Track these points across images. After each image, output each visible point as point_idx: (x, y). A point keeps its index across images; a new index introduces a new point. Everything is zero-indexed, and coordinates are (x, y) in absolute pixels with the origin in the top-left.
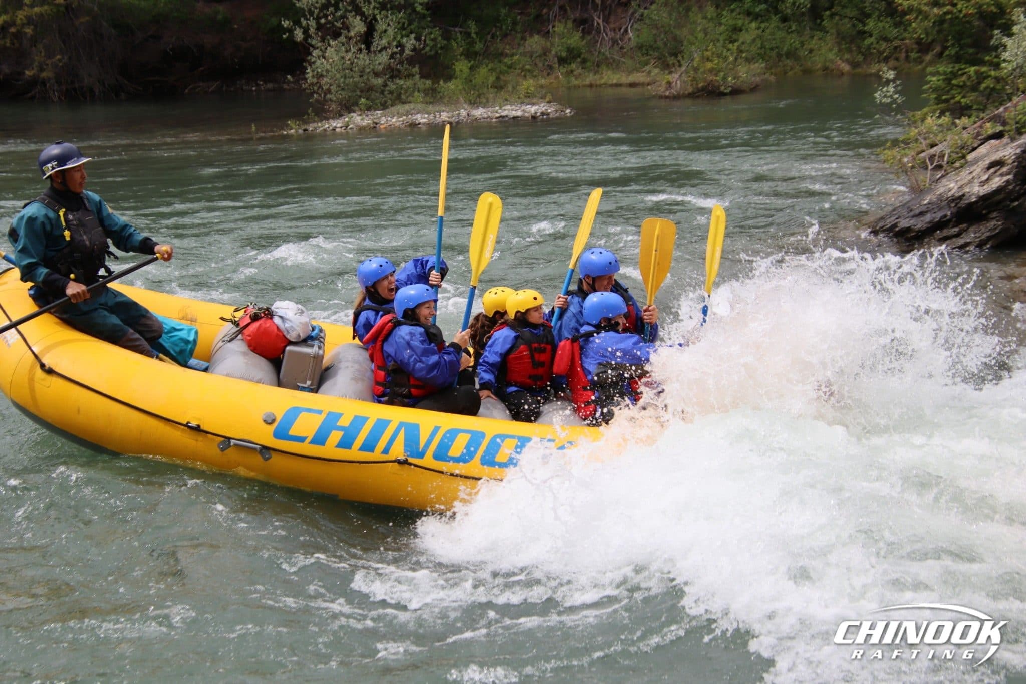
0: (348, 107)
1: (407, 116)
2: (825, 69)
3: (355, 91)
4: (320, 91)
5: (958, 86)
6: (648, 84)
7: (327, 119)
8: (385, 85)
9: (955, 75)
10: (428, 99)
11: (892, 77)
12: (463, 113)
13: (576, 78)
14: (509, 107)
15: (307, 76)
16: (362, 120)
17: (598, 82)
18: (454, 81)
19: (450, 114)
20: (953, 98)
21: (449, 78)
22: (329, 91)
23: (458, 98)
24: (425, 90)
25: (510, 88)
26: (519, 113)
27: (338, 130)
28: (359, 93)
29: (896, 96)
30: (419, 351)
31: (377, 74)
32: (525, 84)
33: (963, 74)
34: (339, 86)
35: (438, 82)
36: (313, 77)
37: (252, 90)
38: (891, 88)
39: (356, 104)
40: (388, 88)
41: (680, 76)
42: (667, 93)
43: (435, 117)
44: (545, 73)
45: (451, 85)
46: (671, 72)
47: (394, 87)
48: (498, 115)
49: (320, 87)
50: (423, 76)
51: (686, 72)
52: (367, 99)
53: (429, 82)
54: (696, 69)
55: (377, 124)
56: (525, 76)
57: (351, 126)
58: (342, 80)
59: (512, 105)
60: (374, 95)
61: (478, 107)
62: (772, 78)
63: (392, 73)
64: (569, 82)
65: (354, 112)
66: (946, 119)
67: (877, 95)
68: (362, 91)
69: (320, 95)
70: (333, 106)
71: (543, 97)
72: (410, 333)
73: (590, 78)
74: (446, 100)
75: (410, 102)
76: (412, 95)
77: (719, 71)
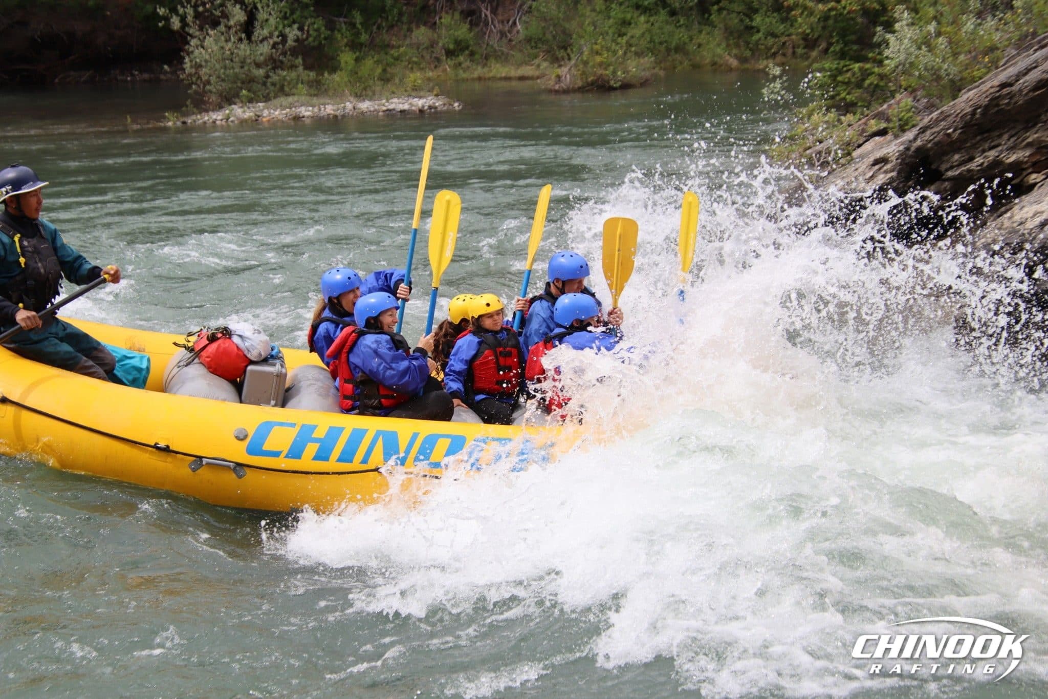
0: (228, 99)
1: (291, 108)
2: (714, 64)
3: (235, 82)
4: (199, 82)
5: (843, 83)
6: (538, 78)
7: (207, 111)
8: (267, 77)
9: (840, 72)
10: (312, 91)
11: (778, 73)
12: (349, 106)
13: (464, 71)
14: (395, 100)
15: (185, 66)
16: (244, 112)
17: (487, 76)
18: (339, 73)
19: (335, 107)
20: (839, 94)
21: (334, 69)
22: (208, 82)
23: (343, 91)
24: (309, 82)
25: (397, 81)
26: (406, 107)
27: (218, 123)
28: (239, 85)
29: (783, 92)
30: (388, 359)
31: (258, 66)
32: (412, 76)
33: (848, 71)
34: (219, 77)
35: (323, 75)
36: (191, 67)
37: (126, 81)
38: (778, 85)
39: (237, 95)
40: (269, 80)
41: (570, 70)
42: (557, 87)
43: (320, 109)
44: (432, 66)
45: (336, 77)
46: (560, 66)
47: (277, 78)
48: (384, 108)
49: (199, 78)
50: (307, 67)
51: (576, 65)
52: (249, 91)
53: (312, 74)
54: (585, 63)
55: (259, 116)
56: (412, 68)
57: (232, 119)
58: (222, 71)
59: (398, 98)
60: (255, 87)
61: (364, 100)
62: (662, 73)
63: (275, 64)
64: (457, 75)
65: (235, 104)
66: (832, 115)
67: (765, 91)
68: (243, 83)
69: (199, 86)
70: (214, 98)
71: (431, 91)
72: (376, 341)
73: (479, 71)
74: (330, 93)
75: (293, 95)
76: (295, 87)
77: (609, 65)
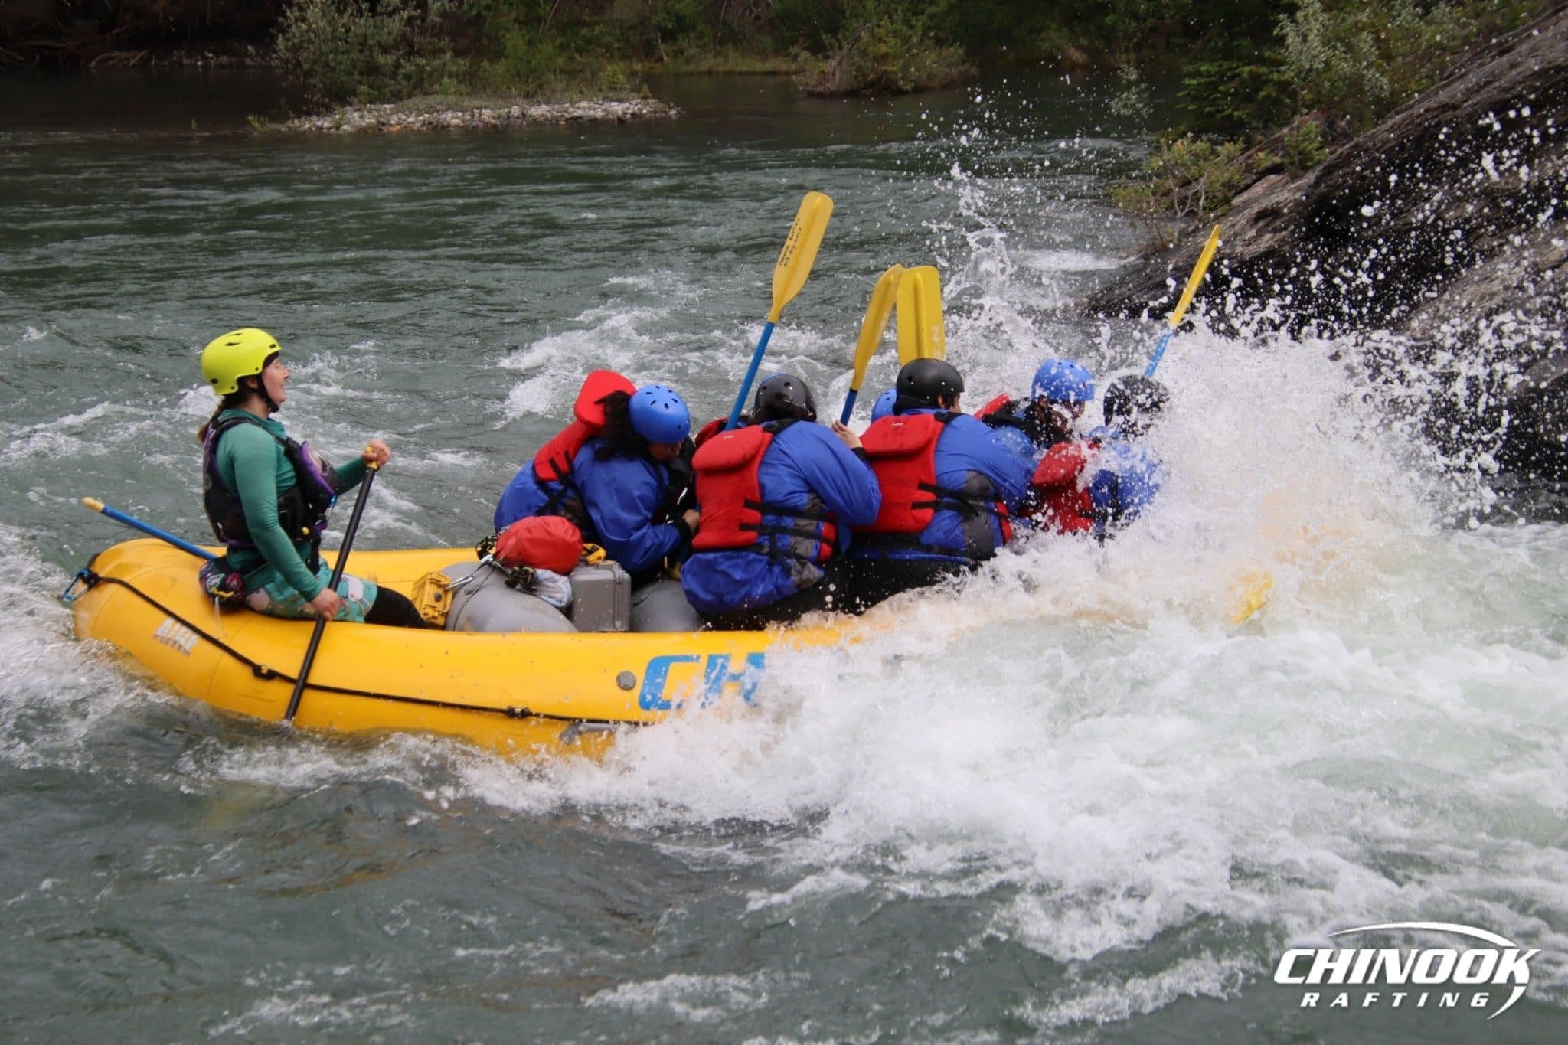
0: (340, 97)
1: (431, 113)
3: (351, 74)
4: (298, 72)
5: (1228, 94)
6: (794, 74)
7: (309, 114)
8: (398, 66)
9: (1222, 78)
10: (464, 88)
11: (1134, 78)
13: (688, 62)
14: (584, 104)
15: (277, 48)
16: (362, 117)
17: (721, 69)
18: (503, 62)
19: (495, 113)
21: (496, 57)
22: (311, 73)
23: (509, 89)
24: (459, 74)
25: (588, 75)
26: (600, 114)
27: (324, 132)
31: (385, 49)
32: (610, 69)
33: (1233, 77)
34: (326, 65)
35: (480, 64)
36: (287, 49)
37: (195, 67)
38: (1133, 95)
39: (353, 93)
40: (402, 71)
41: (840, 63)
42: (821, 89)
43: (473, 116)
44: (642, 54)
45: (499, 68)
46: (826, 58)
47: (413, 68)
48: (568, 116)
49: (298, 65)
50: (457, 53)
51: (849, 57)
52: (371, 86)
53: (465, 63)
54: (863, 54)
55: (383, 124)
56: (611, 58)
57: (345, 127)
58: (332, 56)
59: (589, 102)
60: (380, 80)
63: (409, 47)
64: (677, 67)
66: (1202, 145)
68: (362, 74)
69: (298, 78)
70: (319, 96)
71: (636, 91)
73: (709, 62)
74: (490, 92)
75: (436, 93)
76: (439, 81)
77: (897, 58)
